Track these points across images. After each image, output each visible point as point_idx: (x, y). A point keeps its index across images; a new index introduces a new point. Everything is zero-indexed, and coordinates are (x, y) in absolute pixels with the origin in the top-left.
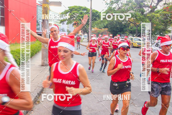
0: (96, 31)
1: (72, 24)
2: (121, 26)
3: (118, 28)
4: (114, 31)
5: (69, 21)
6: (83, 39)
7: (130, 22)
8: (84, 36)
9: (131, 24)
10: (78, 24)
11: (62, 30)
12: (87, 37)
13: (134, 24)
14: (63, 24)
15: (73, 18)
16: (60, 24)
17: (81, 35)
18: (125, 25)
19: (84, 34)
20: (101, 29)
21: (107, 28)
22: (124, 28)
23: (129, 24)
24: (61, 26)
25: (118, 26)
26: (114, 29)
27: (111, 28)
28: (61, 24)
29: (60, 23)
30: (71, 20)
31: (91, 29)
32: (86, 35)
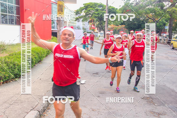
0: (112, 28)
1: (88, 21)
2: (139, 22)
3: (135, 24)
4: (131, 27)
5: (85, 18)
6: (99, 37)
7: (148, 17)
8: (100, 33)
9: (150, 19)
10: (94, 21)
11: (77, 27)
12: (103, 34)
13: (152, 19)
14: (78, 21)
15: (88, 16)
16: (75, 22)
17: (97, 33)
18: (143, 21)
19: (100, 31)
20: (118, 26)
21: (124, 24)
22: (142, 24)
23: (148, 20)
24: (77, 24)
25: (136, 22)
26: (131, 25)
27: (128, 25)
28: (77, 22)
29: (76, 20)
30: (87, 17)
31: (107, 26)
32: (102, 32)
